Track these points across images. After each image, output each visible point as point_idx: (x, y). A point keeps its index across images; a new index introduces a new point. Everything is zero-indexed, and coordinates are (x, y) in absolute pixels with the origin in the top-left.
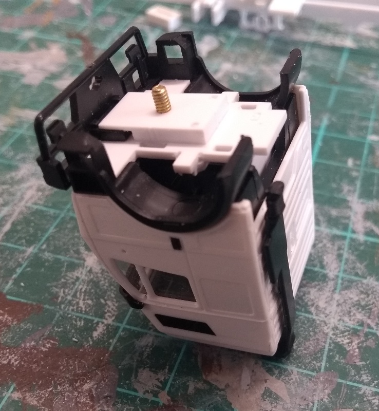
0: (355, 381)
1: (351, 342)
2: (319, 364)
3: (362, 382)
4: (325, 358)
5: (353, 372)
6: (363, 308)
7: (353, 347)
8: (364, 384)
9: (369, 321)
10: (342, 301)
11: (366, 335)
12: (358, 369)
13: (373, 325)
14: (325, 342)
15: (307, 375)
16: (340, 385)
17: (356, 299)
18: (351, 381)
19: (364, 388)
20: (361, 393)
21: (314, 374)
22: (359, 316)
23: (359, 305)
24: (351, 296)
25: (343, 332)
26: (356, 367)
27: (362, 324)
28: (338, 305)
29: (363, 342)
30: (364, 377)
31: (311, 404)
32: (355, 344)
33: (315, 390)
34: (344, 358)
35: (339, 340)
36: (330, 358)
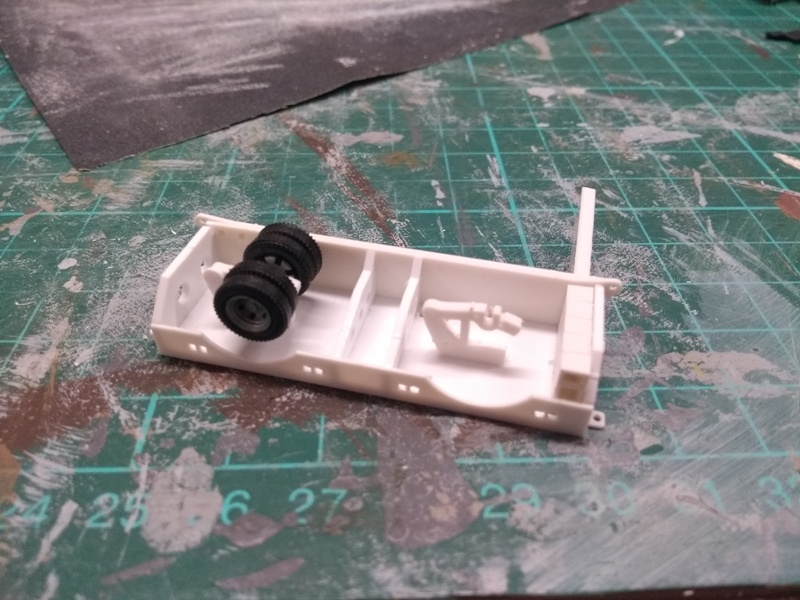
0: (660, 329)
1: (635, 298)
2: (618, 323)
3: (667, 328)
4: (620, 317)
5: (653, 323)
6: (627, 267)
7: (639, 300)
8: (670, 329)
9: (640, 277)
10: (604, 266)
11: (645, 289)
12: (657, 319)
13: (645, 279)
14: (612, 304)
15: (613, 335)
16: (648, 336)
17: (616, 261)
18: (656, 329)
19: (672, 332)
20: (672, 337)
21: (619, 332)
22: (628, 275)
23: (622, 265)
24: (610, 260)
25: (623, 292)
26: (653, 317)
27: (635, 281)
28: (603, 271)
29: (645, 295)
30: (666, 324)
31: (633, 359)
32: (639, 297)
33: (629, 346)
34: (638, 312)
35: (623, 299)
36: (625, 316)
